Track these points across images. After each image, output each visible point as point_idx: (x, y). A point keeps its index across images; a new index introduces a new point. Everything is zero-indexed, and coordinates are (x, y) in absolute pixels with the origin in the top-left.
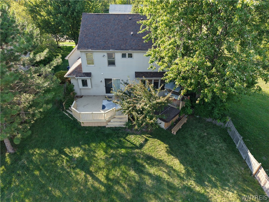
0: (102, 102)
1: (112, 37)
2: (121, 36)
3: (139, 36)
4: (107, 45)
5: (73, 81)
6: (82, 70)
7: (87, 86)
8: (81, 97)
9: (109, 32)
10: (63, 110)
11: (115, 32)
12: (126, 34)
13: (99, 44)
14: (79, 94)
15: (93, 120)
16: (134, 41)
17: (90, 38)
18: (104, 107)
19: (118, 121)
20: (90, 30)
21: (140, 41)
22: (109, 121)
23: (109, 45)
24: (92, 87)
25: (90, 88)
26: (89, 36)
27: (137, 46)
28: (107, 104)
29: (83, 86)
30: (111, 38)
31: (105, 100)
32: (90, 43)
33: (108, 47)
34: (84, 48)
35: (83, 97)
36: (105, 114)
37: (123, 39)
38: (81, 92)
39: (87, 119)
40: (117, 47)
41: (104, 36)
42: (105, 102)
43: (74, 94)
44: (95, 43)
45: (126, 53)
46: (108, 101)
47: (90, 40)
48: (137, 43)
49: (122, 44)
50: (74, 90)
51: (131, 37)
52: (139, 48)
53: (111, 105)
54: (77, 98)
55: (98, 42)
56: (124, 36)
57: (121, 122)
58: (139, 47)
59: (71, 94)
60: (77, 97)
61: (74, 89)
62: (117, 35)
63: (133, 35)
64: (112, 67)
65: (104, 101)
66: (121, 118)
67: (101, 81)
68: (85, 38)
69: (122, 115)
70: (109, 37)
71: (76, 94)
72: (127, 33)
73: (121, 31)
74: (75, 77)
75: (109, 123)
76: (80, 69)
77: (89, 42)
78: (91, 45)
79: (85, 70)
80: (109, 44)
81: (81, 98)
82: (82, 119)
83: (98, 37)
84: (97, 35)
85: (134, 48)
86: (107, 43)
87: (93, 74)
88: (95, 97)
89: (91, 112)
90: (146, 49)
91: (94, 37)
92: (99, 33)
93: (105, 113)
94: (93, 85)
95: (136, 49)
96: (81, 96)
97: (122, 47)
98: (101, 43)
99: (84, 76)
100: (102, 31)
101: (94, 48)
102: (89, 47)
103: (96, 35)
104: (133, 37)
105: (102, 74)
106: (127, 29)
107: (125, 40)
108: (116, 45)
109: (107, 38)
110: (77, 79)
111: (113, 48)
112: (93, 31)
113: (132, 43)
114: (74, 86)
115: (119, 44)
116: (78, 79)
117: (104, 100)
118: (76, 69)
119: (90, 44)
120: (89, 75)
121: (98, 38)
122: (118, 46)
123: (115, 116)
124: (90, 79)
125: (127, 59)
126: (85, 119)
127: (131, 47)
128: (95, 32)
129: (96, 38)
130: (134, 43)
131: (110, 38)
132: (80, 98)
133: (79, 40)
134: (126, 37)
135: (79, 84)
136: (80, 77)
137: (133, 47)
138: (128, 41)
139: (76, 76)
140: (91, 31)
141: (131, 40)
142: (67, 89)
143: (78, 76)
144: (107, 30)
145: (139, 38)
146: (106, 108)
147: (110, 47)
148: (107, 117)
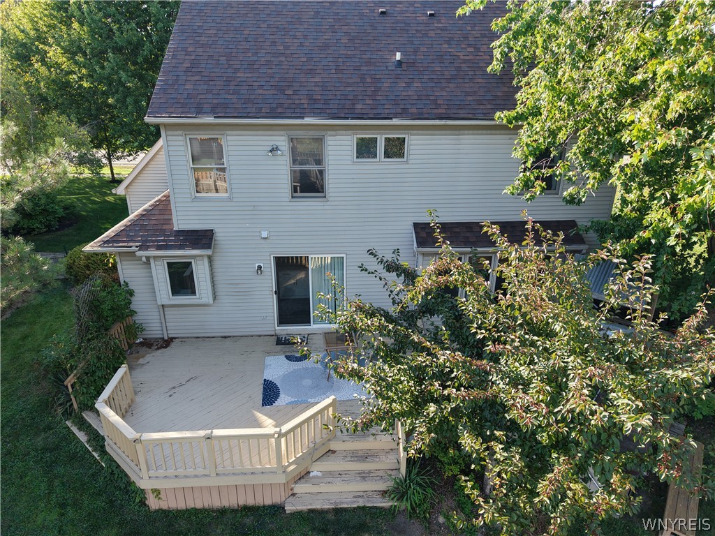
0: (263, 367)
1: (311, 72)
2: (352, 68)
3: (429, 69)
4: (290, 102)
5: (128, 273)
6: (171, 219)
7: (194, 293)
8: (166, 343)
9: (295, 56)
10: (68, 414)
11: (321, 56)
12: (372, 61)
13: (253, 97)
14: (154, 329)
15: (213, 474)
16: (409, 85)
17: (212, 74)
18: (270, 393)
19: (347, 472)
20: (213, 46)
21: (439, 85)
22: (303, 476)
23: (297, 102)
24: (215, 299)
25: (203, 301)
26: (208, 66)
27: (428, 102)
28: (286, 377)
29: (175, 291)
30: (309, 76)
31: (276, 353)
32: (209, 91)
33: (293, 106)
34: (181, 110)
35: (172, 345)
36: (283, 440)
37: (362, 78)
38: (164, 322)
39: (181, 472)
40: (336, 106)
41: (274, 67)
42: (277, 368)
43: (133, 330)
44: (236, 92)
45: (378, 136)
46: (288, 358)
47: (211, 83)
48: (425, 93)
49: (360, 97)
50: (133, 313)
51: (396, 72)
52: (436, 111)
53: (307, 382)
54: (144, 348)
55: (247, 87)
56: (362, 68)
57: (364, 476)
58: (438, 106)
59: (117, 329)
60: (148, 344)
61: (132, 307)
62: (330, 64)
63: (404, 65)
64: (309, 205)
65: (270, 360)
66: (365, 456)
67: (260, 268)
68: (189, 74)
69: (372, 438)
70: (298, 71)
71: (141, 329)
72: (375, 56)
73: (349, 52)
74: (134, 252)
75: (300, 488)
76: (162, 217)
77: (206, 87)
78: (215, 101)
79: (183, 220)
80: (297, 97)
81: (166, 347)
82: (152, 473)
83: (247, 71)
84: (243, 63)
85: (414, 111)
86: (290, 92)
87: (220, 236)
88: (228, 342)
89: (202, 433)
90: (470, 116)
91: (229, 70)
92: (255, 58)
93: (280, 435)
94: (219, 286)
95: (426, 116)
96: (163, 339)
97: (359, 106)
98: (260, 92)
99: (181, 247)
100: (264, 51)
101: (228, 110)
102: (205, 106)
103: (239, 62)
104: (403, 73)
105: (264, 234)
106: (372, 45)
107: (369, 80)
108: (332, 102)
109: (287, 76)
110: (144, 259)
111: (316, 111)
112: (227, 50)
113: (404, 93)
114: (131, 293)
115: (343, 97)
116: (152, 261)
117: (269, 353)
118: (143, 215)
119: (210, 96)
120: (203, 239)
121: (250, 75)
122: (342, 102)
123: (334, 446)
124: (206, 261)
125: (380, 165)
126: (171, 472)
127: (402, 107)
128: (233, 54)
129: (239, 75)
130: (410, 93)
131: (302, 75)
132: (158, 349)
133: (161, 81)
134: (373, 72)
135: (156, 283)
136: (159, 248)
137: (409, 107)
138: (385, 85)
139: (141, 248)
140: (217, 50)
141: (398, 80)
142: (94, 306)
143: (152, 246)
144: (287, 48)
145: (432, 77)
146: (283, 399)
147: (306, 106)
148: (291, 454)
